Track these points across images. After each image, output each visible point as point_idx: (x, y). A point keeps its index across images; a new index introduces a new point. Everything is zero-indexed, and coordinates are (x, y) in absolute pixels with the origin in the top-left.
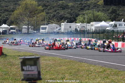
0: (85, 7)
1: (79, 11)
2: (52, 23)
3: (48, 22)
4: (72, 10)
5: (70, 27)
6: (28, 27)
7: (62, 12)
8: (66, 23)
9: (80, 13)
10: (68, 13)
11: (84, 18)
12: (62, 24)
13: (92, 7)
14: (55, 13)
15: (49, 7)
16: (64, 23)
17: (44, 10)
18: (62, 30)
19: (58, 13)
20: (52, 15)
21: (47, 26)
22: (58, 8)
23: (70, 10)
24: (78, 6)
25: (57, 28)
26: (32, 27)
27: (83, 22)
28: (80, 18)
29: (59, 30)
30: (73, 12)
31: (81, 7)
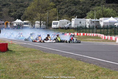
0: (96, 3)
1: (90, 7)
2: (64, 18)
3: (59, 17)
4: (83, 6)
5: (80, 22)
6: (40, 22)
7: (73, 8)
8: (76, 18)
9: (91, 9)
10: (79, 9)
11: (94, 14)
12: (72, 19)
13: (103, 3)
14: (67, 9)
15: (61, 3)
16: (74, 18)
17: (57, 5)
18: (73, 26)
19: (70, 8)
20: (64, 10)
21: (59, 21)
22: (70, 4)
23: (81, 6)
24: (89, 2)
25: (68, 23)
26: (45, 22)
27: (92, 18)
28: (90, 14)
29: (69, 25)
30: (84, 8)
31: (92, 3)
